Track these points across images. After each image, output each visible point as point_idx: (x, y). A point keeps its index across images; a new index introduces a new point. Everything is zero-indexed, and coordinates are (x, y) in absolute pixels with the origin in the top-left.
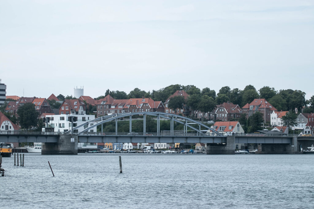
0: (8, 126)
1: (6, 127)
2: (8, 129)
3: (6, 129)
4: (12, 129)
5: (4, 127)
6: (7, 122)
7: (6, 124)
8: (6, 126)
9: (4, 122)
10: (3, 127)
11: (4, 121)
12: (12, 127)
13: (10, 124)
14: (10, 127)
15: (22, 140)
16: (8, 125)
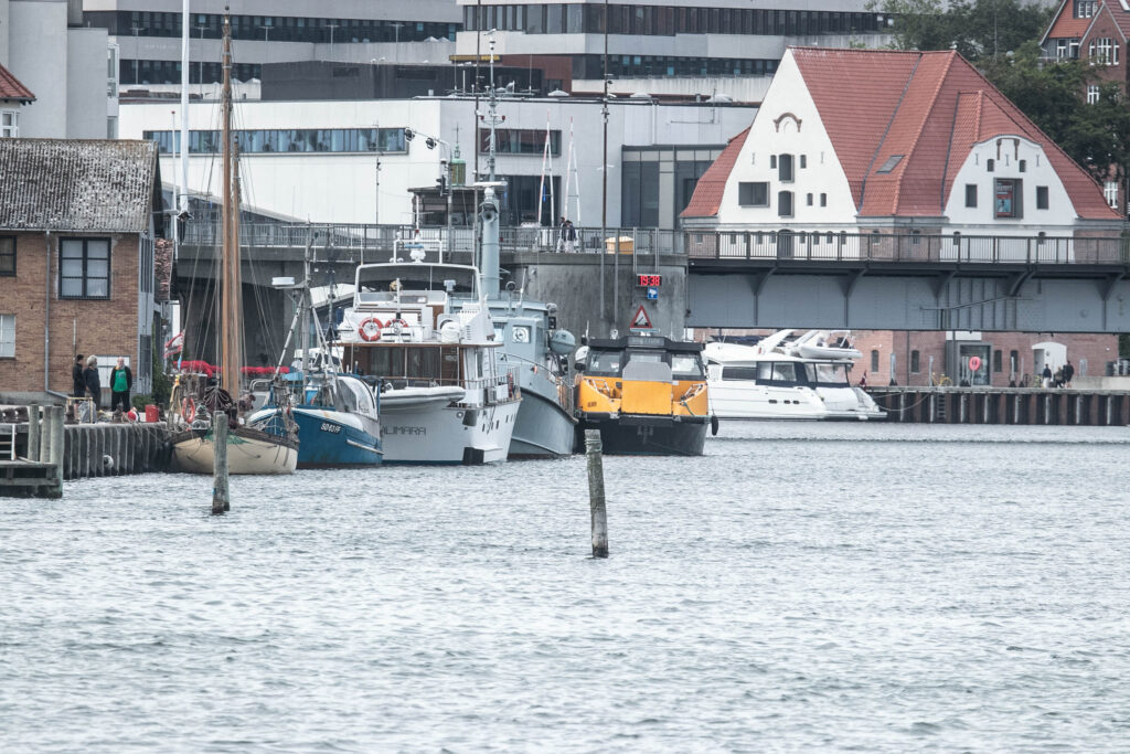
0: (1018, 183)
1: (998, 196)
2: (1015, 212)
3: (998, 216)
4: (1062, 211)
5: (986, 195)
6: (1007, 146)
7: (1002, 171)
8: (1000, 182)
9: (986, 150)
10: (971, 191)
11: (981, 138)
12: (1058, 194)
13: (1037, 165)
14: (1042, 193)
15: (976, 311)
16: (1016, 174)
